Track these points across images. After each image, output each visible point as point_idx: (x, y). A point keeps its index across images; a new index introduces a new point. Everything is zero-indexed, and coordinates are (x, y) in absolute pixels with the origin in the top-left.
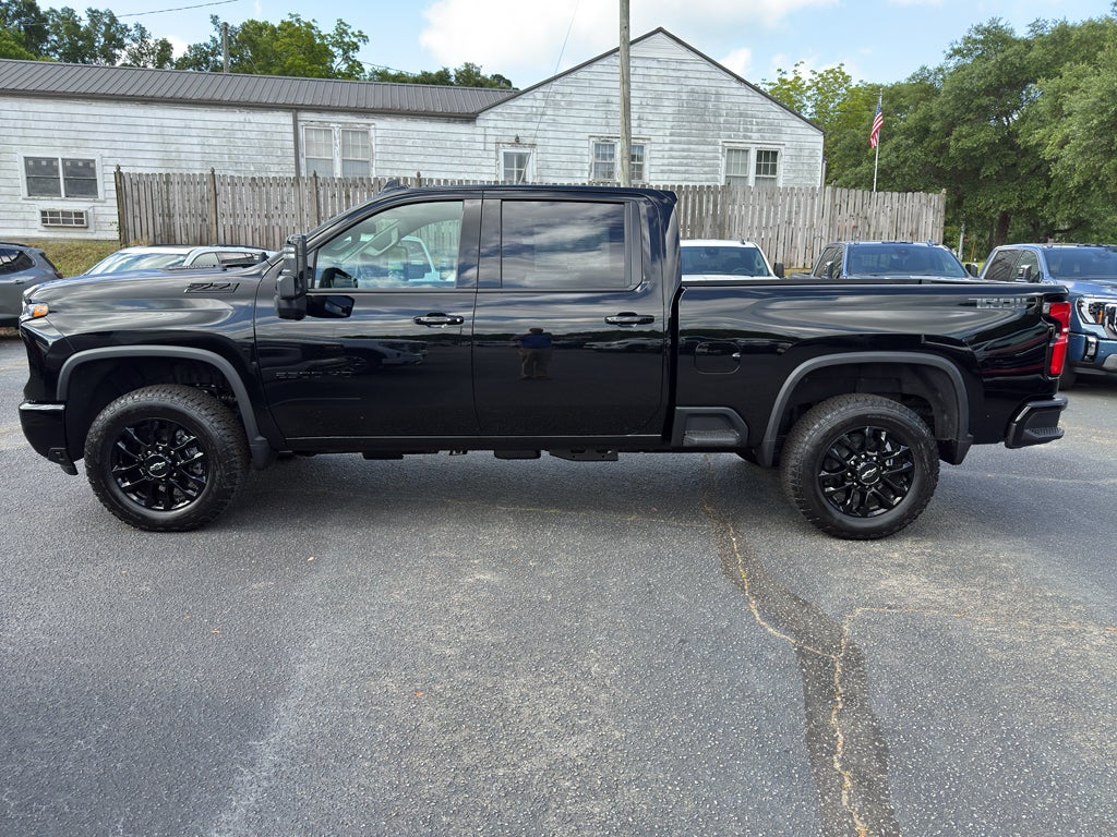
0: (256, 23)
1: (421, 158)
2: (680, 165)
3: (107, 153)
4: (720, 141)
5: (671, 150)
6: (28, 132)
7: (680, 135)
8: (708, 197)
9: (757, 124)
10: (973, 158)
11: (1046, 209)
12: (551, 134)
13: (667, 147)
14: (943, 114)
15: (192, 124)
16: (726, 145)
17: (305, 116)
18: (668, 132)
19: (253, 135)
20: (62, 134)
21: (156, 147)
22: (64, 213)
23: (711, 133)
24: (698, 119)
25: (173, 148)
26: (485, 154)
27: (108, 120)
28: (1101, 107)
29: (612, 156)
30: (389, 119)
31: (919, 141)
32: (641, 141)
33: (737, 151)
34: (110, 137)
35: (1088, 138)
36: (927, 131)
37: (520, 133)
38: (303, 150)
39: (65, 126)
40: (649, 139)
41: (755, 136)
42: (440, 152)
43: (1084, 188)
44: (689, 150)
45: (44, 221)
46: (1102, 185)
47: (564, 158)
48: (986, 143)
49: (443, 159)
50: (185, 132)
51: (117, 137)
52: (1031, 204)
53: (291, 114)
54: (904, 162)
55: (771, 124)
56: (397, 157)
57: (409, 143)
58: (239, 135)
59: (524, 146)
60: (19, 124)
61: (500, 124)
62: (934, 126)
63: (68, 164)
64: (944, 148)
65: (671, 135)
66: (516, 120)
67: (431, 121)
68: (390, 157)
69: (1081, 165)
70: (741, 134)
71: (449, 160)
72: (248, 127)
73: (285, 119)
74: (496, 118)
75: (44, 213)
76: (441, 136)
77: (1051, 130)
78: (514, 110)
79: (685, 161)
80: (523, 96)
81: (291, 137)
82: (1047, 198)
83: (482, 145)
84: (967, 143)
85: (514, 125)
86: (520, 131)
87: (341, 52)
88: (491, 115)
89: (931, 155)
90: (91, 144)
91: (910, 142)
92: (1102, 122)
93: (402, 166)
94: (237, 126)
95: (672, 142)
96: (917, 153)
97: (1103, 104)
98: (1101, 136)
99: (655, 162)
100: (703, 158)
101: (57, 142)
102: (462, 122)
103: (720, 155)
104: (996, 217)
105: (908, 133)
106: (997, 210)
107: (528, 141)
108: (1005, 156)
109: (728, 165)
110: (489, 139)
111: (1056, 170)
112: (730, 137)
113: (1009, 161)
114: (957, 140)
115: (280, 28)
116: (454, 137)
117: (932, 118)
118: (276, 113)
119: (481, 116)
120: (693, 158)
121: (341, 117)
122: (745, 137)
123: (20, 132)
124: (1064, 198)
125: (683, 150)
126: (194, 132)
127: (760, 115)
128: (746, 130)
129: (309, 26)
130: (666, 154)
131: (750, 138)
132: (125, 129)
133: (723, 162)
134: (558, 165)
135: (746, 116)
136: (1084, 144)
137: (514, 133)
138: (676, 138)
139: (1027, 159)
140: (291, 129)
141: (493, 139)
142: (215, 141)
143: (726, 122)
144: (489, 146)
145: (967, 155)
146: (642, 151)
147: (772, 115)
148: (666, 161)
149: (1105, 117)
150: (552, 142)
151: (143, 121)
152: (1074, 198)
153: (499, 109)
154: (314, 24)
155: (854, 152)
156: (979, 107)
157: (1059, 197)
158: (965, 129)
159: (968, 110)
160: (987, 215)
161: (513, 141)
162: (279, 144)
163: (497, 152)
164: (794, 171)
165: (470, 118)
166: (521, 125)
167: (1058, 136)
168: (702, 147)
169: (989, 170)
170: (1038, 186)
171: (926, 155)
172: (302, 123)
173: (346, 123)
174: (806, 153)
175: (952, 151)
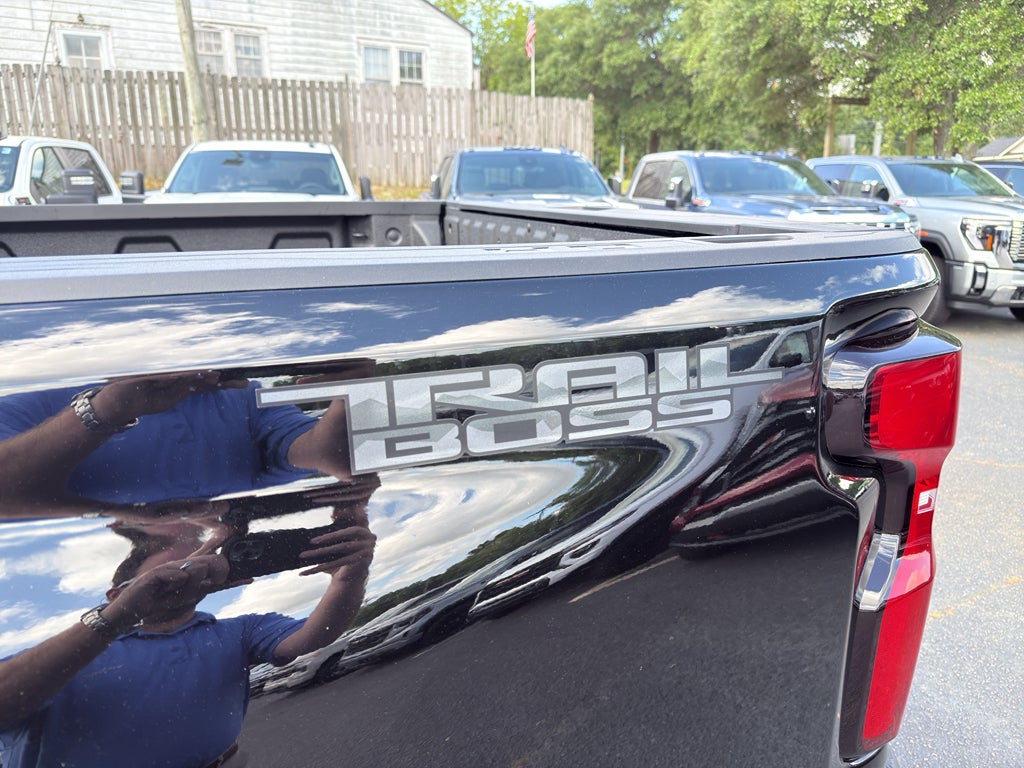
2: (309, 62)
4: (354, 36)
5: (295, 44)
7: (306, 26)
8: (322, 96)
9: (396, 19)
10: (624, 76)
11: (689, 128)
12: (130, 14)
13: (289, 40)
14: (594, 30)
16: (362, 41)
18: (288, 21)
23: (342, 26)
24: (325, 7)
26: (34, 36)
28: (736, 13)
29: (219, 47)
31: (575, 58)
32: (255, 31)
33: (376, 49)
35: (726, 48)
36: (581, 48)
37: (85, 10)
40: (265, 29)
41: (395, 33)
43: (719, 108)
44: (317, 45)
46: (734, 105)
47: (152, 46)
48: (634, 62)
52: (676, 123)
54: (563, 78)
55: (412, 20)
62: (588, 43)
64: (597, 66)
65: (293, 25)
69: (719, 77)
70: (378, 29)
77: (691, 44)
79: (314, 58)
82: (689, 118)
83: (30, 22)
84: (618, 61)
86: (85, 7)
89: (587, 72)
91: (567, 57)
92: (738, 29)
95: (296, 34)
96: (574, 68)
97: (738, 11)
98: (738, 45)
99: (276, 57)
100: (335, 56)
103: (356, 54)
104: (648, 135)
105: (564, 48)
106: (648, 129)
107: (98, 21)
108: (652, 75)
109: (367, 65)
110: (38, 15)
111: (698, 85)
112: (365, 32)
113: (656, 80)
114: (609, 57)
117: (585, 35)
120: (323, 55)
122: (383, 33)
124: (703, 118)
125: (311, 45)
127: (398, 8)
128: (384, 25)
130: (290, 48)
131: (388, 35)
133: (359, 62)
134: (144, 55)
135: (382, 8)
136: (723, 53)
137: (77, 9)
138: (301, 30)
139: (671, 79)
143: (359, 14)
145: (619, 73)
146: (258, 43)
147: (412, 9)
148: (290, 57)
149: (741, 24)
150: (133, 24)
152: (712, 118)
155: (516, 67)
156: (627, 24)
157: (699, 116)
158: (615, 46)
159: (618, 27)
160: (639, 134)
161: (75, 19)
163: (53, 33)
164: (443, 76)
167: (697, 50)
168: (333, 43)
169: (639, 89)
170: (682, 106)
171: (583, 72)
174: (453, 56)
175: (605, 69)
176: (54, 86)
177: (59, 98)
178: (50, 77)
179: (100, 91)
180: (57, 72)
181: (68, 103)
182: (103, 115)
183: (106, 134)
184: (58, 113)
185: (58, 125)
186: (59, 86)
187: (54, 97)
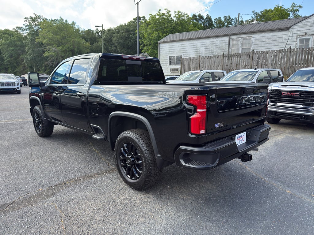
0: (267, 10)
1: (267, 45)
3: (184, 53)
6: (170, 51)
15: (204, 43)
17: (232, 37)
19: (218, 44)
20: (177, 50)
21: (195, 51)
22: (175, 69)
25: (198, 50)
27: (186, 45)
30: (258, 34)
34: (186, 49)
37: (307, 31)
38: (231, 47)
39: (177, 48)
42: (275, 42)
45: (171, 71)
49: (275, 44)
50: (202, 46)
51: (187, 49)
53: (228, 37)
56: (259, 46)
57: (264, 40)
58: (214, 45)
59: (309, 35)
60: (169, 49)
61: (299, 29)
63: (177, 57)
66: (306, 27)
67: (273, 32)
68: (257, 46)
71: (278, 44)
72: (217, 42)
73: (227, 38)
74: (298, 27)
75: (171, 69)
76: (275, 37)
78: (306, 23)
80: (310, 18)
81: (228, 43)
83: (291, 37)
85: (305, 29)
86: (308, 30)
87: (292, 13)
88: (296, 26)
90: (182, 52)
93: (261, 48)
94: (214, 43)
101: (175, 52)
102: (284, 31)
107: (310, 33)
110: (294, 35)
115: (274, 10)
116: (280, 36)
118: (225, 37)
119: (292, 27)
121: (243, 35)
123: (169, 51)
126: (204, 46)
129: (281, 7)
132: (189, 47)
137: (305, 31)
140: (228, 41)
141: (296, 35)
142: (208, 47)
144: (293, 38)
151: (193, 45)
153: (299, 24)
154: (283, 6)
161: (304, 34)
162: (224, 46)
163: (297, 39)
165: (287, 29)
166: (308, 28)
172: (231, 39)
173: (244, 37)
176: (287, 54)
177: (288, 57)
178: (287, 52)
179: (300, 54)
180: (289, 51)
181: (290, 58)
182: (299, 61)
183: (298, 65)
184: (287, 61)
185: (286, 64)
186: (289, 54)
187: (287, 57)
